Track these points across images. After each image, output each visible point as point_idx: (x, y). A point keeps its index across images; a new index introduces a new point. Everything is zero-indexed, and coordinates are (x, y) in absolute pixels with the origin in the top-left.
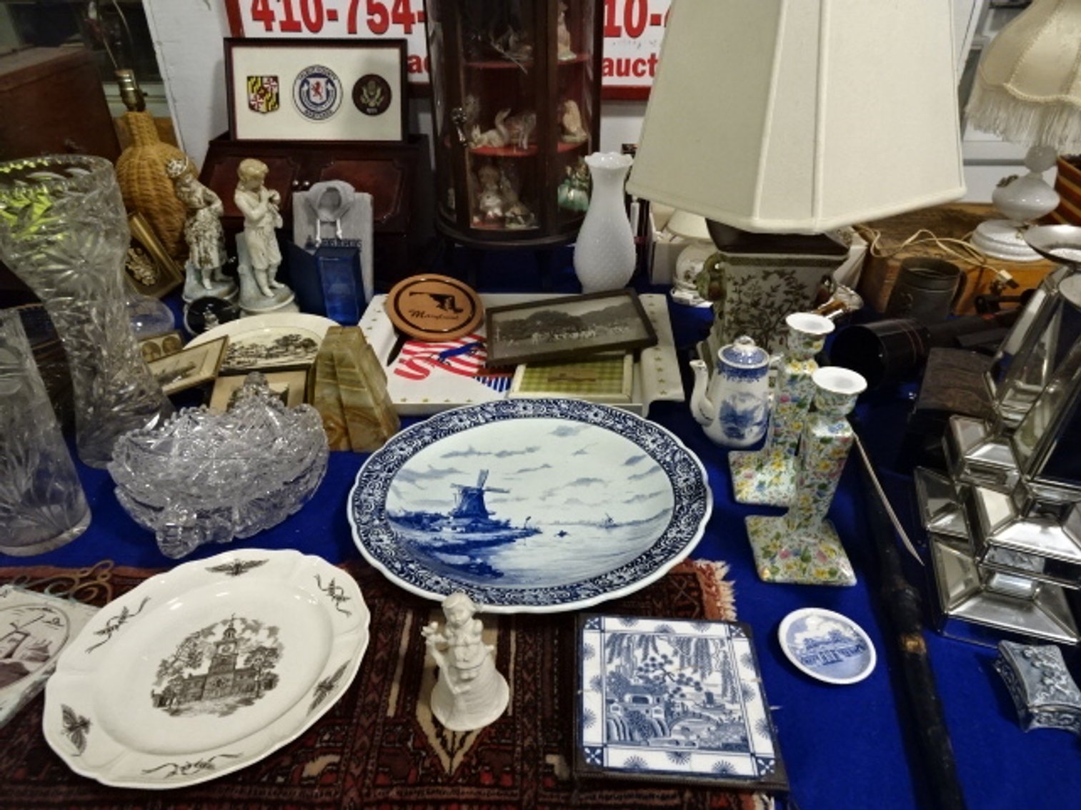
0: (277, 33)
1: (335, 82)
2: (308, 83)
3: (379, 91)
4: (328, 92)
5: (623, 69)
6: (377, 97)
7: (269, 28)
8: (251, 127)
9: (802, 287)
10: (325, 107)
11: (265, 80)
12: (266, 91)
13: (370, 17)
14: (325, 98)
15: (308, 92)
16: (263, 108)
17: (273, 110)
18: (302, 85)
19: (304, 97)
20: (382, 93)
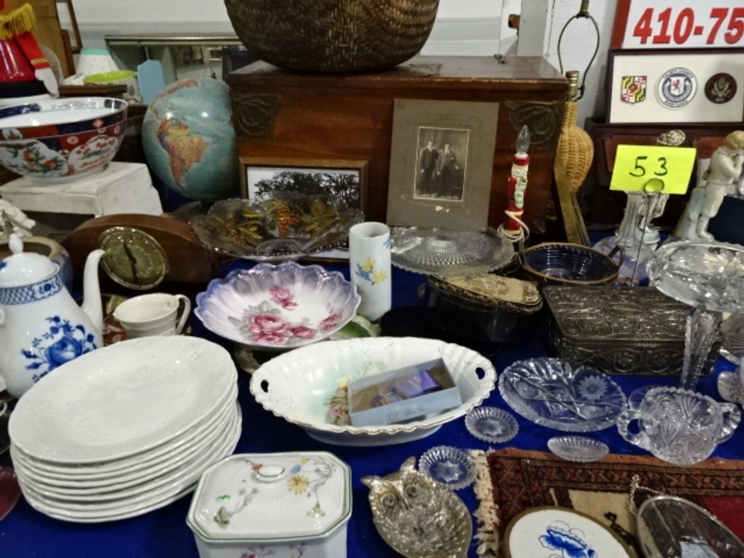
0: (650, 44)
1: (693, 80)
2: (670, 81)
3: (727, 86)
4: (685, 87)
6: (725, 90)
7: (644, 41)
10: (682, 98)
11: (636, 79)
12: (636, 88)
13: (729, 31)
14: (682, 91)
15: (669, 87)
16: (632, 99)
17: (640, 101)
18: (665, 82)
20: (730, 87)
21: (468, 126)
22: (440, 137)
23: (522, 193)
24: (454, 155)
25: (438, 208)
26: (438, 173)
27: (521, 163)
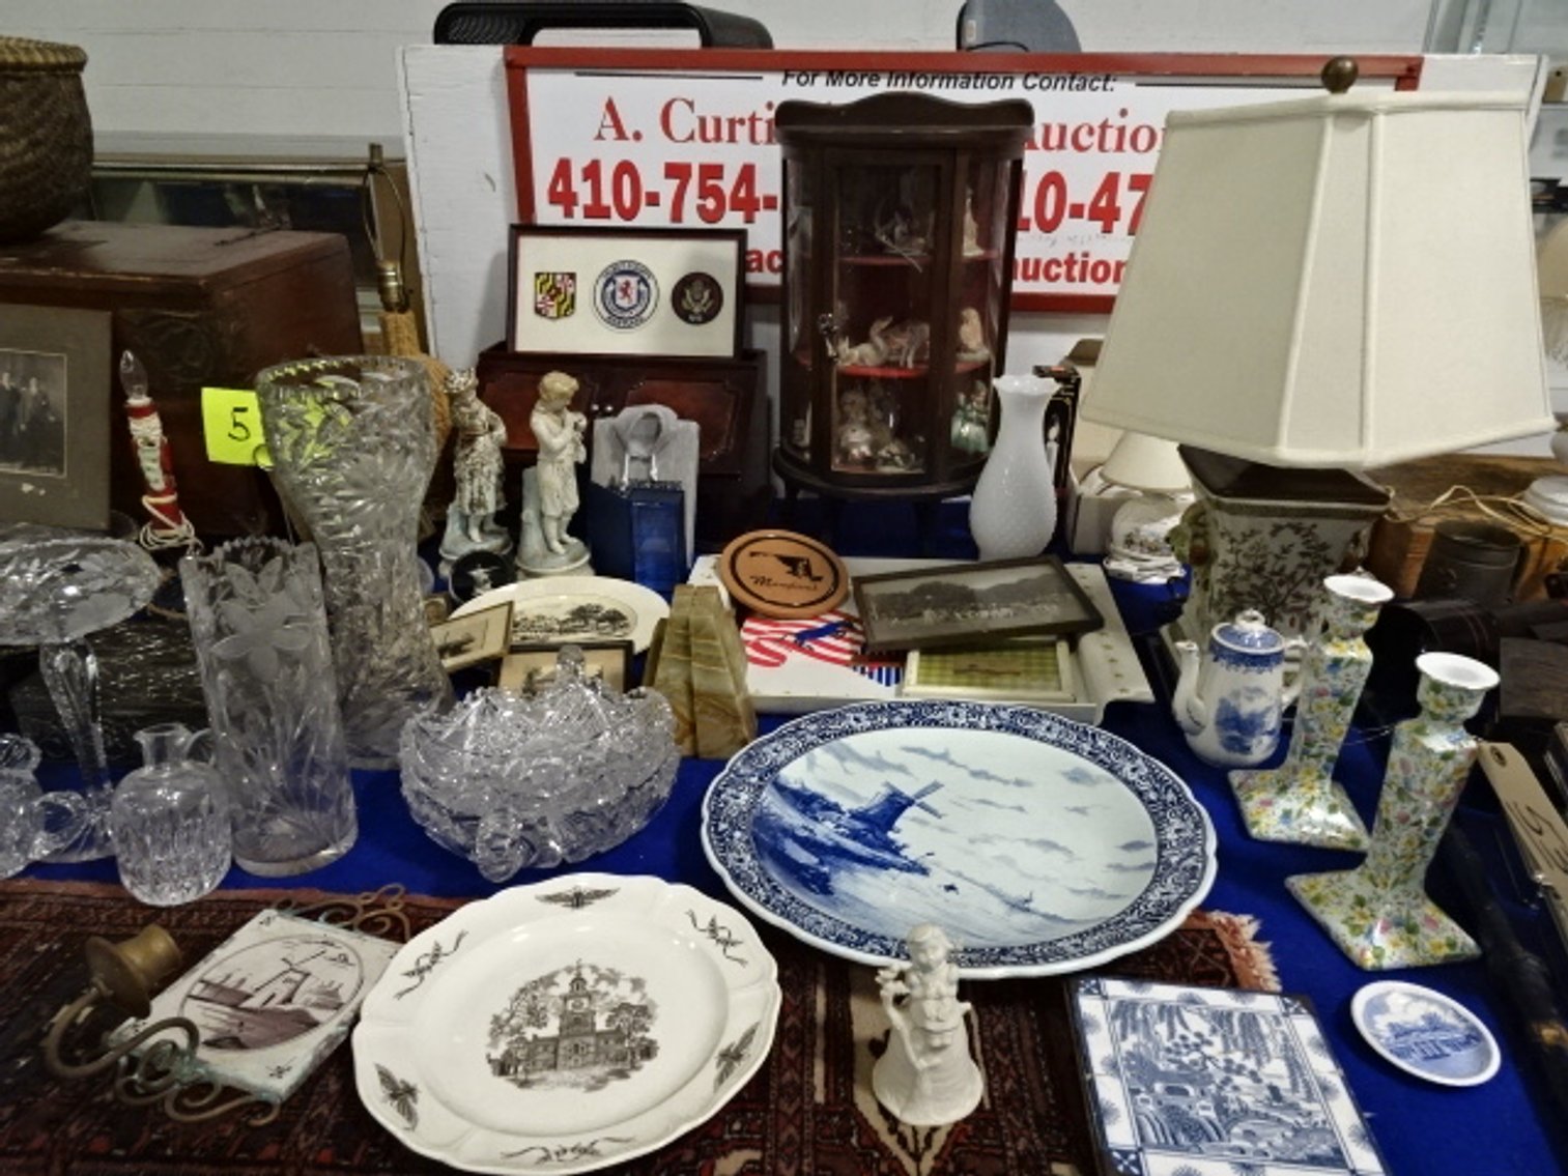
0: (579, 219)
1: (651, 282)
2: (615, 282)
3: (706, 294)
4: (639, 294)
5: (1031, 272)
6: (704, 302)
7: (568, 214)
8: (535, 335)
9: (1324, 547)
10: (634, 312)
11: (559, 277)
12: (559, 291)
13: (701, 202)
14: (634, 302)
15: (613, 294)
16: (553, 312)
17: (566, 315)
18: (606, 284)
19: (608, 300)
20: (711, 297)
21: (63, 349)
22: (20, 366)
23: (156, 466)
24: (45, 397)
25: (27, 488)
26: (23, 427)
27: (141, 413)
